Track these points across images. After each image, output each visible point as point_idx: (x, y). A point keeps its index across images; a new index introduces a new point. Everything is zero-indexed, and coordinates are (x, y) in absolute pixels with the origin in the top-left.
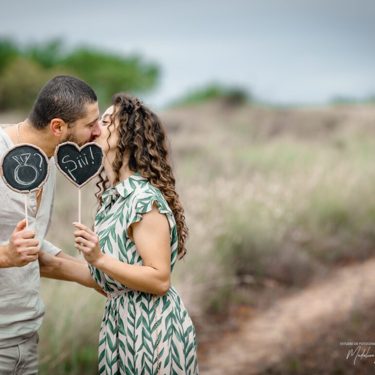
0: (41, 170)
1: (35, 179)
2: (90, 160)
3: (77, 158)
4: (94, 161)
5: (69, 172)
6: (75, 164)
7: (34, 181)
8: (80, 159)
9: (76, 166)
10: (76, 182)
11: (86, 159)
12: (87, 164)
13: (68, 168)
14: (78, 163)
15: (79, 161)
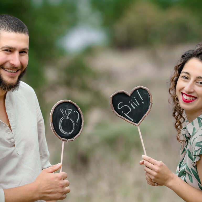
0: (77, 125)
1: (72, 131)
2: (140, 101)
3: (129, 102)
4: (143, 101)
5: (126, 115)
6: (129, 107)
7: (71, 133)
8: (131, 102)
9: (130, 109)
10: (133, 121)
11: (137, 101)
12: (139, 105)
13: (124, 113)
14: (131, 106)
15: (131, 104)
